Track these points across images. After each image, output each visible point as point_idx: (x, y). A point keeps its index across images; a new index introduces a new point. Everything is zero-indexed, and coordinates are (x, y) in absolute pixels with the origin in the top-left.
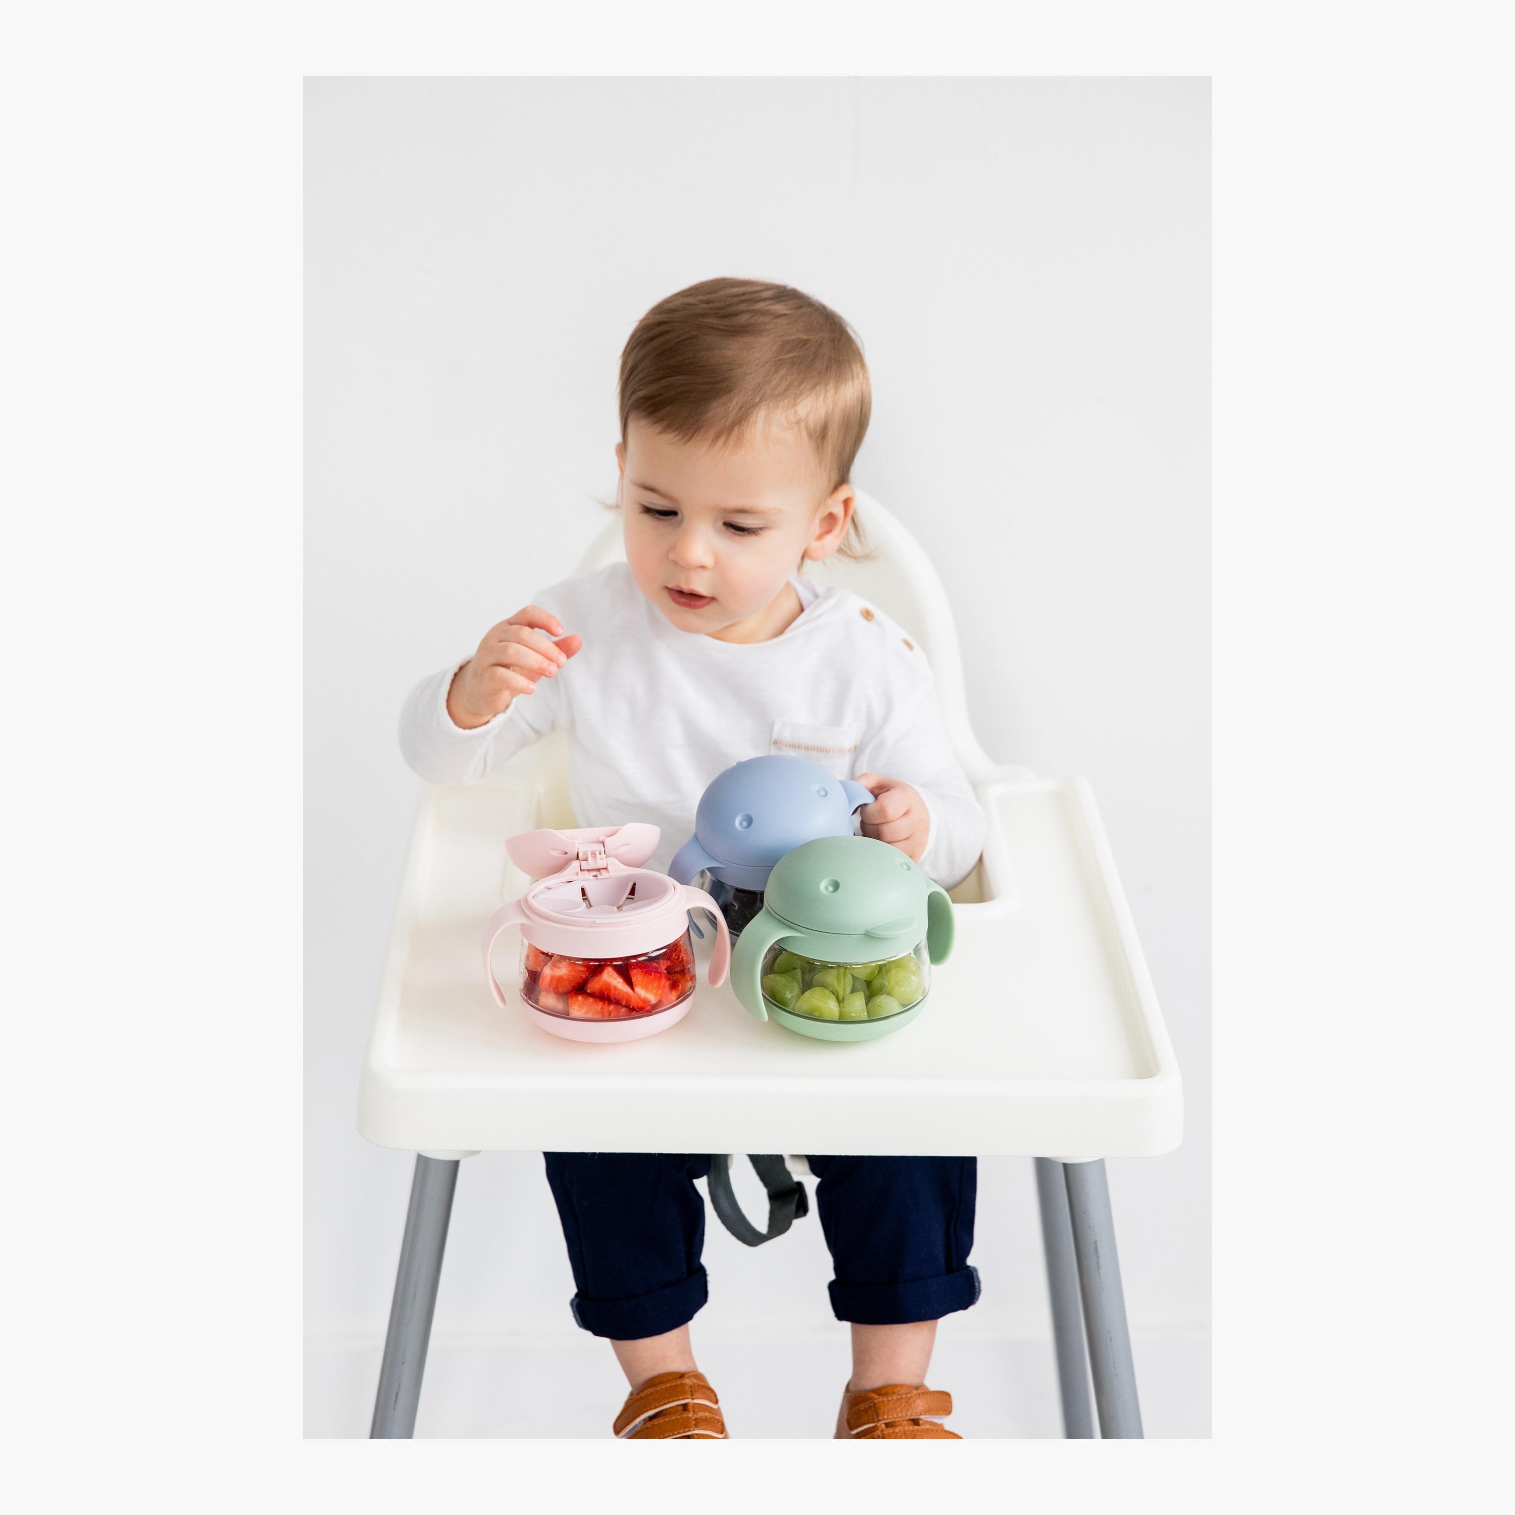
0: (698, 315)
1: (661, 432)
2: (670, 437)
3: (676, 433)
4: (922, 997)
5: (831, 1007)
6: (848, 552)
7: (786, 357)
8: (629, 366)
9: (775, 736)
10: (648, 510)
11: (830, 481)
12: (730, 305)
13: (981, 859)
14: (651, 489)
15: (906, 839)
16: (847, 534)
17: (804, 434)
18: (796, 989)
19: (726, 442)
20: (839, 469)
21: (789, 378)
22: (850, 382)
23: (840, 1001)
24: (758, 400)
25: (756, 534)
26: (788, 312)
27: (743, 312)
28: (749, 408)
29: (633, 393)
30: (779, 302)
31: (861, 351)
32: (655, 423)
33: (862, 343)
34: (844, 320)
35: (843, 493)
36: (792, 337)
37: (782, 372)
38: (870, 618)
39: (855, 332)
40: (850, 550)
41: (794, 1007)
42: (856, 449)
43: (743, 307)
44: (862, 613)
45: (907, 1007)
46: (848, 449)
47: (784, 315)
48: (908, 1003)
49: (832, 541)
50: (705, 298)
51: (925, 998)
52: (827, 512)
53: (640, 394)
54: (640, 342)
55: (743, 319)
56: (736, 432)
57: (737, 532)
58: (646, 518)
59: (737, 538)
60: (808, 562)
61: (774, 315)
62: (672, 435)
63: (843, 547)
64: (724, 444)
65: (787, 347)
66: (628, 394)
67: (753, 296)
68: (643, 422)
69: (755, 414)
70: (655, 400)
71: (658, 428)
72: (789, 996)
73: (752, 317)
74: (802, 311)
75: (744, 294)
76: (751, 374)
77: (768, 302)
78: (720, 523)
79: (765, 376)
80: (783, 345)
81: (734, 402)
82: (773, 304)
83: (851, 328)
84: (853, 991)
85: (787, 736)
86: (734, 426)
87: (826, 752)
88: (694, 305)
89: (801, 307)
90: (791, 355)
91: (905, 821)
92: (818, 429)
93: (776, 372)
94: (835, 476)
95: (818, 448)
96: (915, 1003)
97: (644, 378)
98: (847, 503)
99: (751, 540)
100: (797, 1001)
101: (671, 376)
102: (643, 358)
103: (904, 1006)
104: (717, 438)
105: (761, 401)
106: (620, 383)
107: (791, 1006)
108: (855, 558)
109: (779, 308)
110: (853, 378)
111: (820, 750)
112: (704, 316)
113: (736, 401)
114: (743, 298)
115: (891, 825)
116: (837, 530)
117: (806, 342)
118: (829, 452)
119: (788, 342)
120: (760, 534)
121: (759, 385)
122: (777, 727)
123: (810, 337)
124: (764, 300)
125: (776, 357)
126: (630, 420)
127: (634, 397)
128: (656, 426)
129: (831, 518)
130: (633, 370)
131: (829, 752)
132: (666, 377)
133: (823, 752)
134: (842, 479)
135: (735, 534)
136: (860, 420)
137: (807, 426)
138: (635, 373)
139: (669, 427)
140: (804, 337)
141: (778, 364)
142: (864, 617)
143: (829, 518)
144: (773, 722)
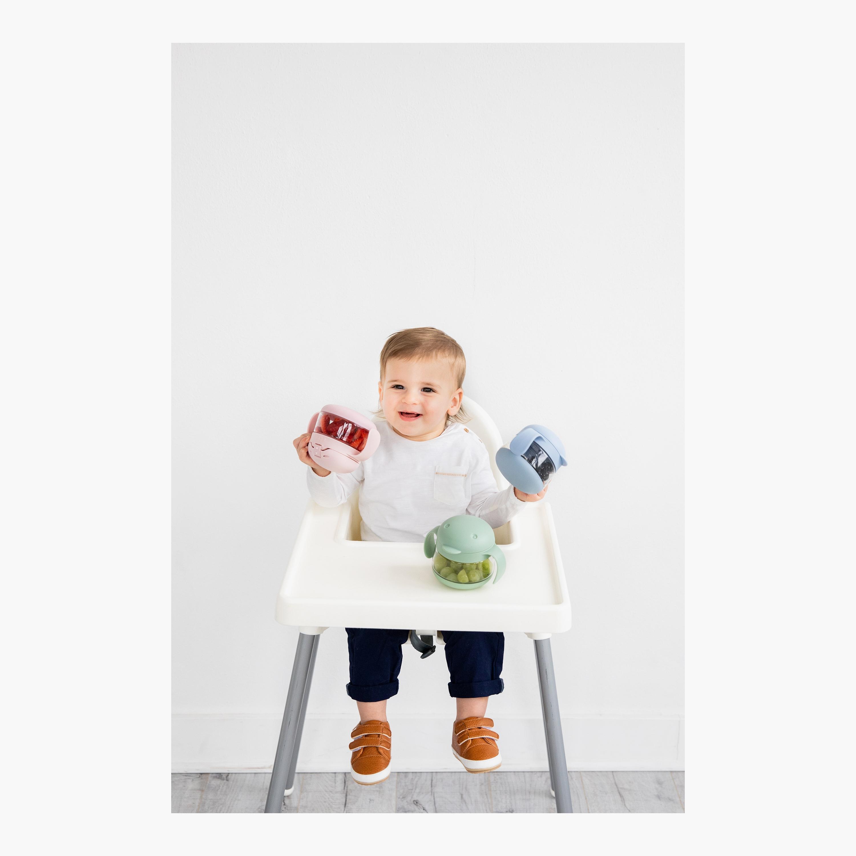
14: (395, 381)
52: (454, 397)
85: (441, 470)
98: (460, 394)
116: (457, 405)
122: (437, 468)
133: (454, 475)
143: (455, 400)
144: (436, 466)
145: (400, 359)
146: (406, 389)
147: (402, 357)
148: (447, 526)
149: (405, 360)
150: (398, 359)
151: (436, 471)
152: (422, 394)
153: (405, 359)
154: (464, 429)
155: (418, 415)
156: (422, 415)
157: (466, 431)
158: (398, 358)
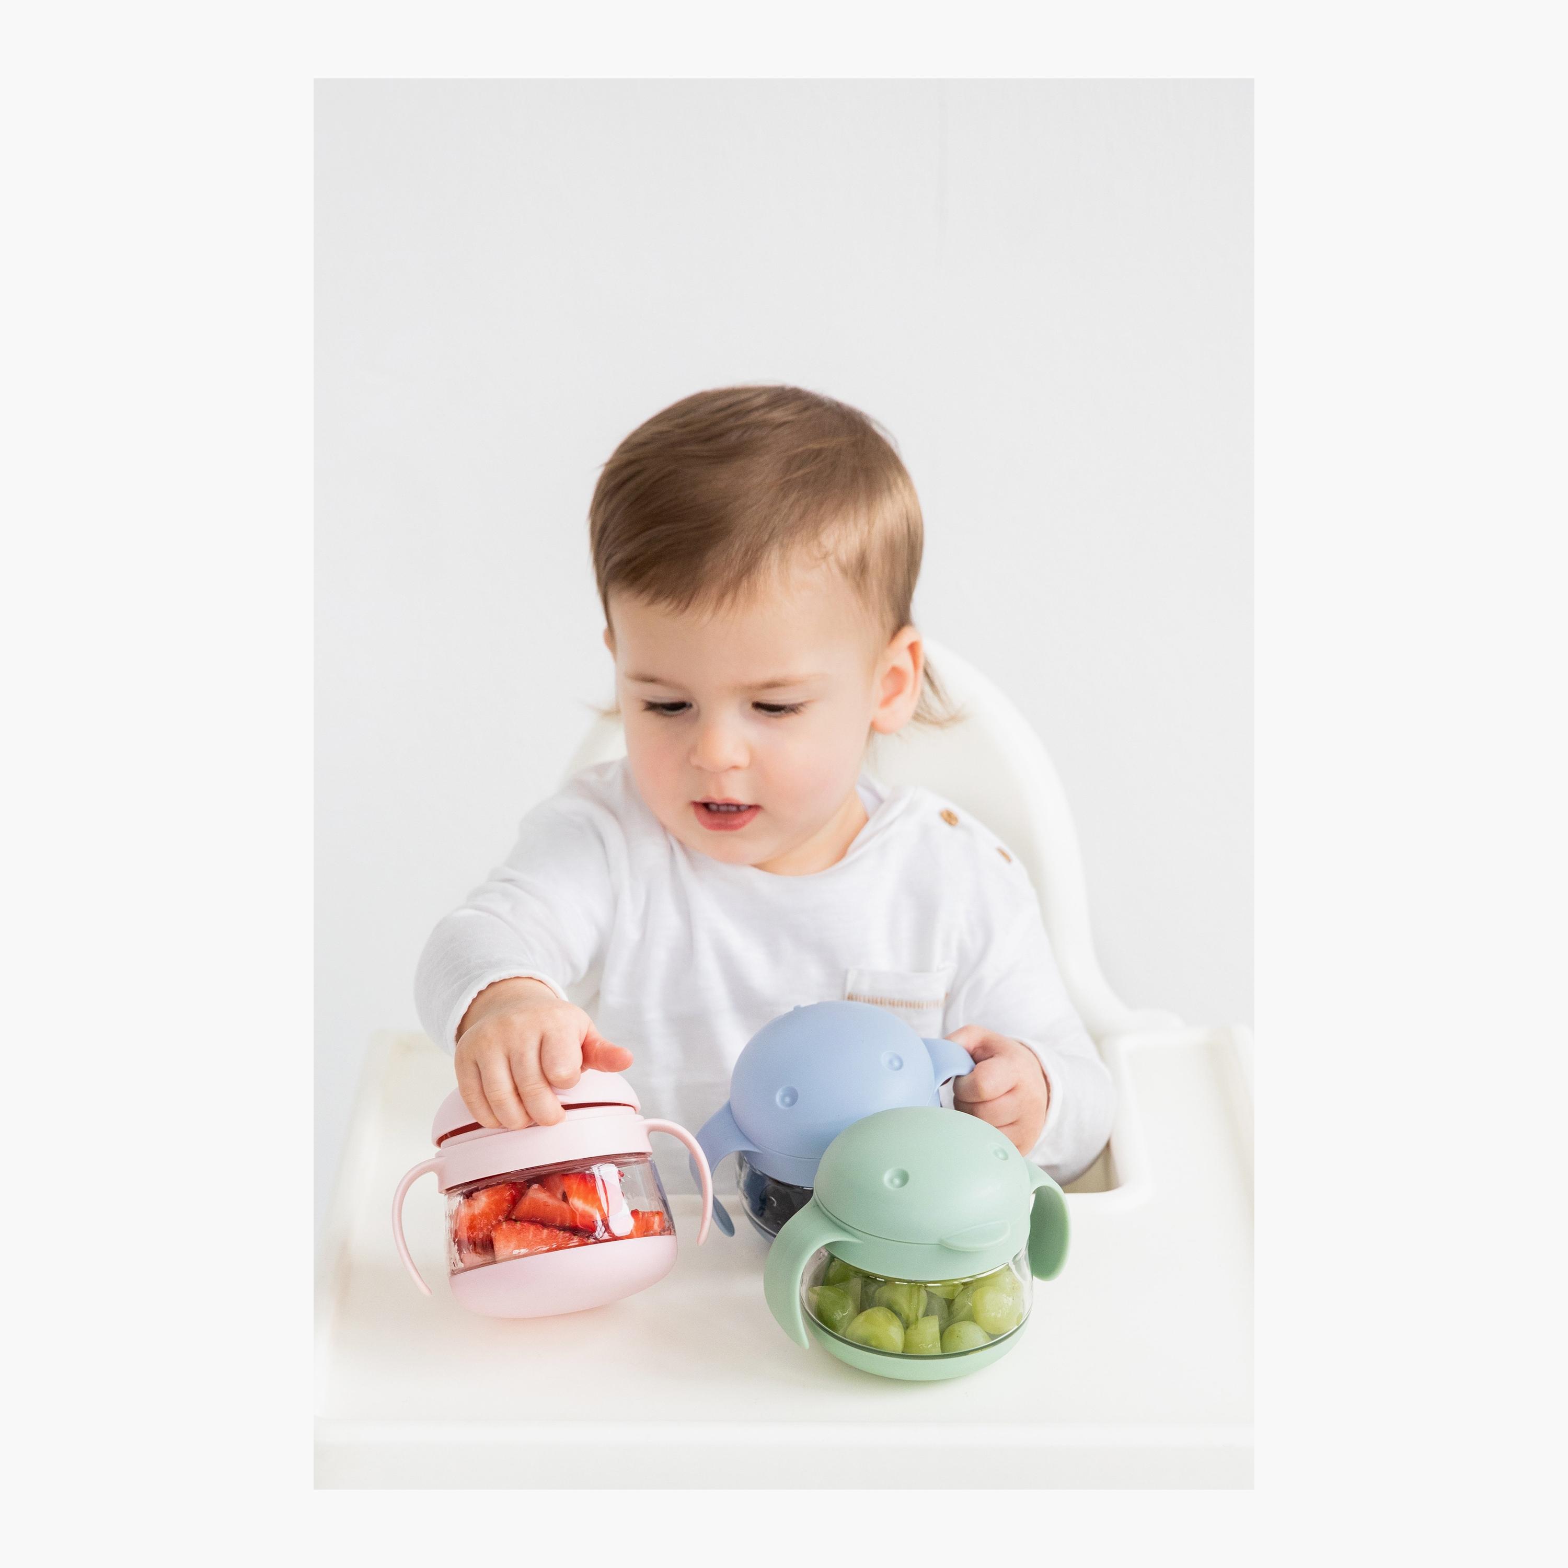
0: (673, 445)
1: (652, 602)
2: (663, 607)
3: (669, 600)
4: (1016, 1327)
5: (893, 1334)
6: (927, 716)
7: (795, 476)
8: (598, 528)
9: (849, 989)
10: (652, 707)
11: (884, 626)
12: (714, 424)
13: (1108, 1146)
14: (652, 680)
15: (1012, 1124)
16: (922, 693)
17: (836, 571)
18: (850, 1309)
19: (734, 599)
20: (893, 609)
21: (803, 502)
22: (886, 494)
23: (906, 1326)
24: (766, 538)
25: (796, 713)
26: (790, 418)
27: (731, 430)
28: (757, 550)
29: (607, 560)
30: (775, 408)
31: (896, 451)
32: (641, 592)
33: (896, 442)
34: (867, 417)
35: (907, 637)
36: (800, 449)
37: (793, 497)
38: (953, 822)
39: (883, 429)
40: (930, 714)
41: (845, 1332)
42: (912, 580)
43: (731, 422)
44: (942, 814)
45: (996, 1338)
46: (900, 579)
47: (784, 423)
48: (996, 1333)
49: (905, 705)
50: (681, 420)
51: (1022, 1328)
52: (889, 668)
53: (617, 558)
54: (608, 492)
55: (733, 437)
56: (746, 584)
57: (773, 714)
58: (650, 715)
59: (773, 720)
60: (879, 738)
61: (771, 425)
62: (664, 604)
63: (920, 711)
64: (733, 602)
65: (792, 462)
66: (602, 564)
67: (740, 407)
68: (626, 595)
69: (766, 556)
70: (634, 564)
71: (645, 598)
72: (838, 1318)
73: (745, 432)
74: (807, 414)
75: (730, 406)
76: (753, 506)
77: (762, 411)
78: (749, 706)
79: (772, 505)
80: (790, 461)
81: (737, 546)
82: (770, 411)
83: (878, 424)
84: (926, 1314)
85: (865, 988)
86: (742, 577)
87: (919, 1007)
88: (668, 432)
89: (806, 409)
90: (801, 472)
91: (1008, 1101)
92: (854, 561)
93: (785, 496)
94: (890, 620)
95: (858, 586)
96: (1011, 1332)
97: (617, 538)
98: (913, 648)
99: (790, 720)
100: (849, 1324)
101: (650, 528)
102: (613, 514)
103: (992, 1336)
104: (722, 596)
105: (771, 537)
106: (593, 552)
107: (841, 1331)
108: (938, 723)
109: (778, 415)
110: (890, 489)
111: (910, 1005)
112: (682, 443)
113: (737, 545)
114: (730, 411)
115: (989, 1105)
116: (909, 689)
117: (819, 452)
118: (875, 589)
119: (796, 456)
120: (800, 711)
121: (765, 518)
122: (851, 978)
123: (822, 446)
124: (757, 409)
125: (781, 479)
126: (610, 593)
127: (610, 565)
128: (642, 596)
129: (896, 673)
130: (603, 529)
131: (922, 1007)
132: (644, 531)
133: (914, 1007)
134: (902, 620)
135: (770, 716)
136: (909, 542)
137: (838, 561)
138: (606, 534)
139: (657, 596)
140: (815, 446)
141: (785, 488)
142: (946, 820)
143: (893, 678)
152: (754, 720)
154: (942, 816)
156: (760, 807)
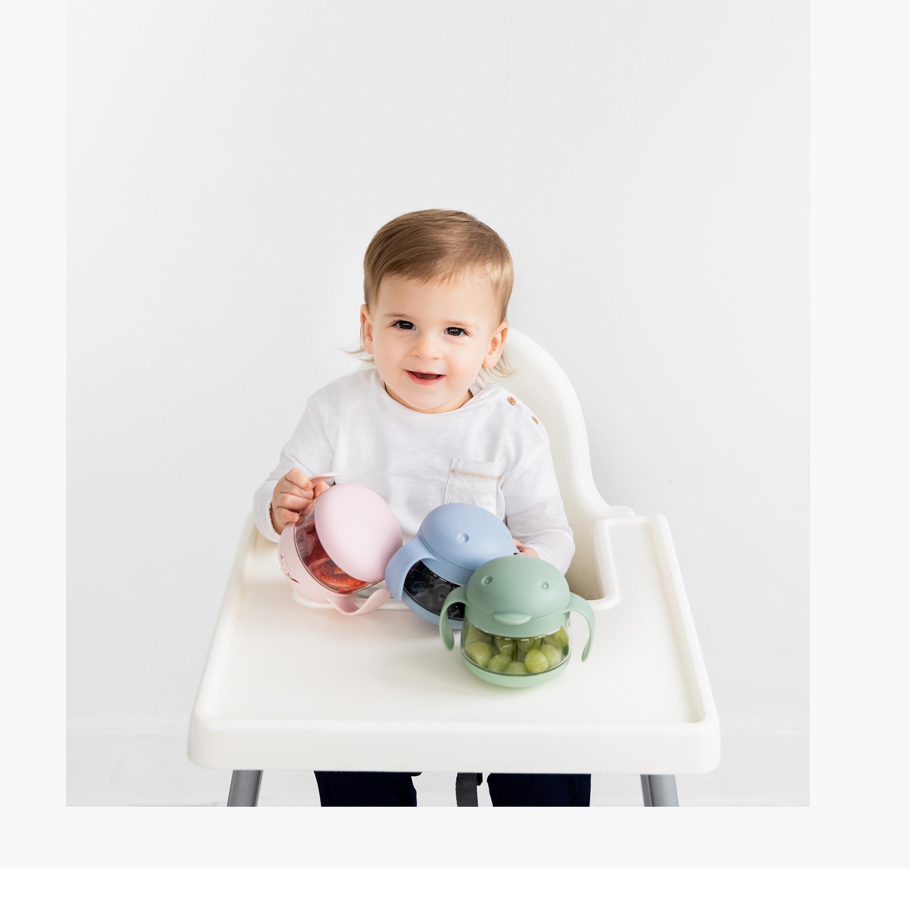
38: (513, 403)
52: (493, 337)
85: (461, 467)
87: (484, 477)
92: (495, 283)
98: (504, 332)
111: (480, 476)
116: (497, 350)
122: (454, 462)
134: (503, 317)
143: (494, 342)
144: (452, 459)
145: (409, 279)
146: (417, 331)
147: (412, 277)
148: (487, 581)
149: (419, 282)
150: (405, 279)
151: (453, 467)
152: (445, 339)
153: (419, 280)
154: (508, 399)
155: (439, 376)
156: (443, 376)
157: (510, 402)
158: (405, 277)
